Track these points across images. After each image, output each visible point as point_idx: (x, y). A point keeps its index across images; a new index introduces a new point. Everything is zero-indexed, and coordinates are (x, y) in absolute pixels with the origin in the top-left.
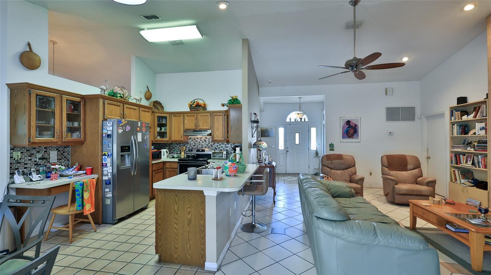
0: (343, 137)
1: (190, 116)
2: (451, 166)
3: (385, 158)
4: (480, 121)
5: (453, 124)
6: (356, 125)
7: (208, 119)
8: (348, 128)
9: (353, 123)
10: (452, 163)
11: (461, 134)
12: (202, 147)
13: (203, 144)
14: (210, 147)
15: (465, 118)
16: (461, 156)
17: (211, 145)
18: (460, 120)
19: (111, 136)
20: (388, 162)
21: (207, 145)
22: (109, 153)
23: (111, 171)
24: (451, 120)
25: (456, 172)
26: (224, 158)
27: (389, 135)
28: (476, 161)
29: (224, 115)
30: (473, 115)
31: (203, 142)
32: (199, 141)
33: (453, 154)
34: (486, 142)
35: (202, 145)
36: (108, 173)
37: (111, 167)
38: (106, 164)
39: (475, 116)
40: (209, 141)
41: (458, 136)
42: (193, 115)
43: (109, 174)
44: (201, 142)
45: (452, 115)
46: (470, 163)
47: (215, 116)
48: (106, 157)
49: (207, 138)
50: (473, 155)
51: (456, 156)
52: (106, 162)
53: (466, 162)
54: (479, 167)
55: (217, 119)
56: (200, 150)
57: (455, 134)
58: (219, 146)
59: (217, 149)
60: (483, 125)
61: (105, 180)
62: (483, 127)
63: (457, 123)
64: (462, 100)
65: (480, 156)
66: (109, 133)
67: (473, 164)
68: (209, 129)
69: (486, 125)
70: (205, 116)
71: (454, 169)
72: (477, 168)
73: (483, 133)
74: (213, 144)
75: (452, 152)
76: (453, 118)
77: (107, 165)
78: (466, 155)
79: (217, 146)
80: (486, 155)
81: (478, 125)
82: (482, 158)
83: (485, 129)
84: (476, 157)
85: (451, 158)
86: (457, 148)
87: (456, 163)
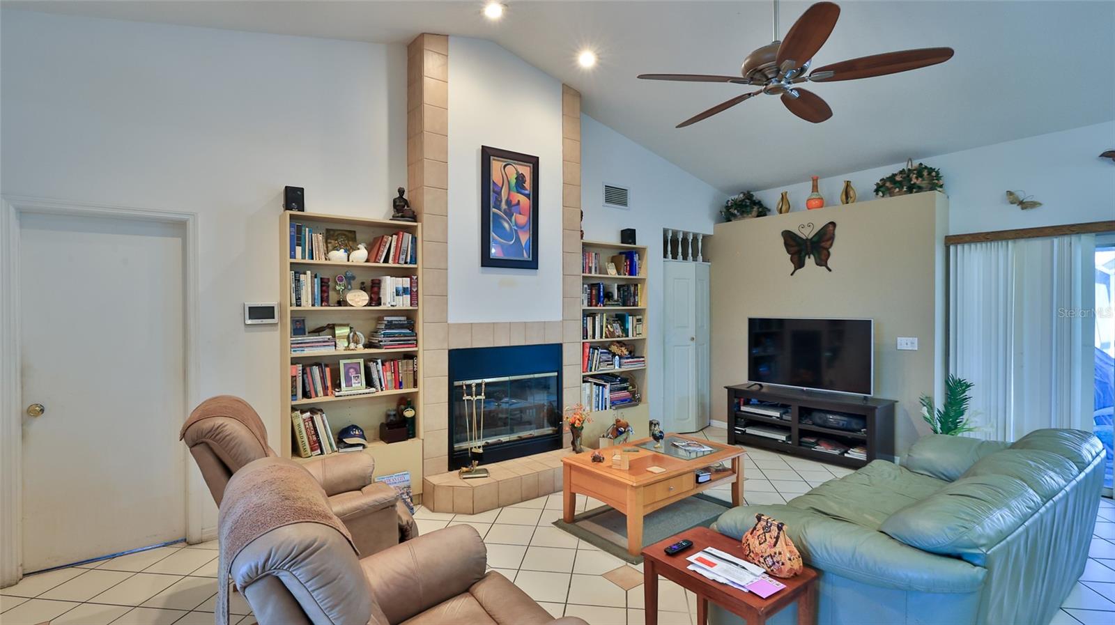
2: (294, 409)
4: (395, 272)
5: (298, 269)
10: (294, 395)
11: (322, 303)
15: (339, 256)
16: (317, 369)
18: (323, 261)
24: (293, 257)
25: (318, 419)
28: (375, 376)
30: (361, 253)
33: (300, 367)
34: (412, 325)
39: (374, 260)
41: (317, 308)
45: (296, 239)
50: (361, 361)
51: (302, 371)
54: (382, 390)
57: (306, 304)
60: (406, 282)
62: (405, 289)
63: (311, 267)
65: (379, 362)
67: (370, 383)
69: (414, 283)
71: (308, 414)
72: (381, 393)
73: (404, 302)
75: (296, 361)
76: (299, 249)
78: (342, 362)
80: (411, 356)
81: (390, 285)
82: (383, 365)
83: (412, 293)
84: (372, 365)
85: (294, 378)
86: (312, 345)
87: (306, 394)
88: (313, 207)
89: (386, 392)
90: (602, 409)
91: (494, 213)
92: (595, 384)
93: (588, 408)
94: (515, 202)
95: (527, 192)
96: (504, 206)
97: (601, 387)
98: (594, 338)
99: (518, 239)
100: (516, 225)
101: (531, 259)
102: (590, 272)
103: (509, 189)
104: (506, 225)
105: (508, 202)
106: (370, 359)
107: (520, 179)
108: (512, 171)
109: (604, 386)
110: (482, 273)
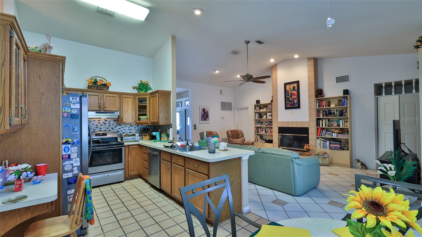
0: (201, 120)
1: (92, 95)
2: (255, 134)
3: (229, 132)
4: (269, 112)
5: (256, 113)
6: (208, 112)
7: (116, 101)
8: (203, 114)
9: (206, 111)
10: (255, 132)
11: (259, 118)
12: (100, 131)
13: (102, 127)
14: (110, 130)
15: (261, 110)
16: (259, 129)
17: (111, 128)
18: (259, 111)
19: (77, 116)
20: (232, 134)
21: (107, 128)
22: (75, 140)
23: (79, 164)
24: (255, 111)
25: (258, 136)
26: (137, 140)
27: (222, 119)
28: (267, 131)
29: (133, 97)
30: (265, 109)
31: (102, 125)
32: (97, 123)
34: (272, 122)
35: (100, 128)
36: (73, 167)
37: (78, 159)
38: (69, 156)
39: (266, 110)
40: (109, 124)
42: (97, 94)
43: (75, 169)
44: (99, 125)
45: (255, 109)
46: (264, 132)
47: (123, 98)
48: (69, 146)
49: (107, 121)
51: (257, 129)
52: (69, 153)
53: (262, 132)
54: (268, 133)
55: (126, 101)
56: (101, 134)
57: (257, 118)
58: (121, 129)
59: (119, 132)
60: (270, 114)
61: (68, 178)
62: (270, 115)
63: (257, 112)
64: (258, 102)
65: (268, 128)
66: (74, 112)
67: (266, 132)
68: (116, 111)
69: (272, 114)
70: (113, 96)
71: (257, 136)
72: (267, 134)
73: (270, 118)
74: (115, 127)
75: (255, 127)
76: (256, 110)
77: (71, 157)
78: (262, 128)
79: (119, 129)
80: (272, 128)
81: (268, 114)
82: (269, 129)
83: (271, 116)
84: (266, 129)
85: (255, 130)
86: (258, 125)
87: (257, 133)
88: (262, 102)
89: (269, 134)
90: (326, 148)
91: (287, 97)
92: (322, 140)
93: (319, 147)
94: (293, 93)
95: (296, 90)
96: (290, 95)
97: (325, 142)
98: (323, 126)
99: (294, 102)
100: (293, 98)
101: (297, 106)
102: (323, 107)
103: (291, 91)
104: (291, 99)
105: (291, 94)
106: (267, 128)
107: (294, 87)
108: (292, 86)
109: (326, 141)
110: (286, 111)
